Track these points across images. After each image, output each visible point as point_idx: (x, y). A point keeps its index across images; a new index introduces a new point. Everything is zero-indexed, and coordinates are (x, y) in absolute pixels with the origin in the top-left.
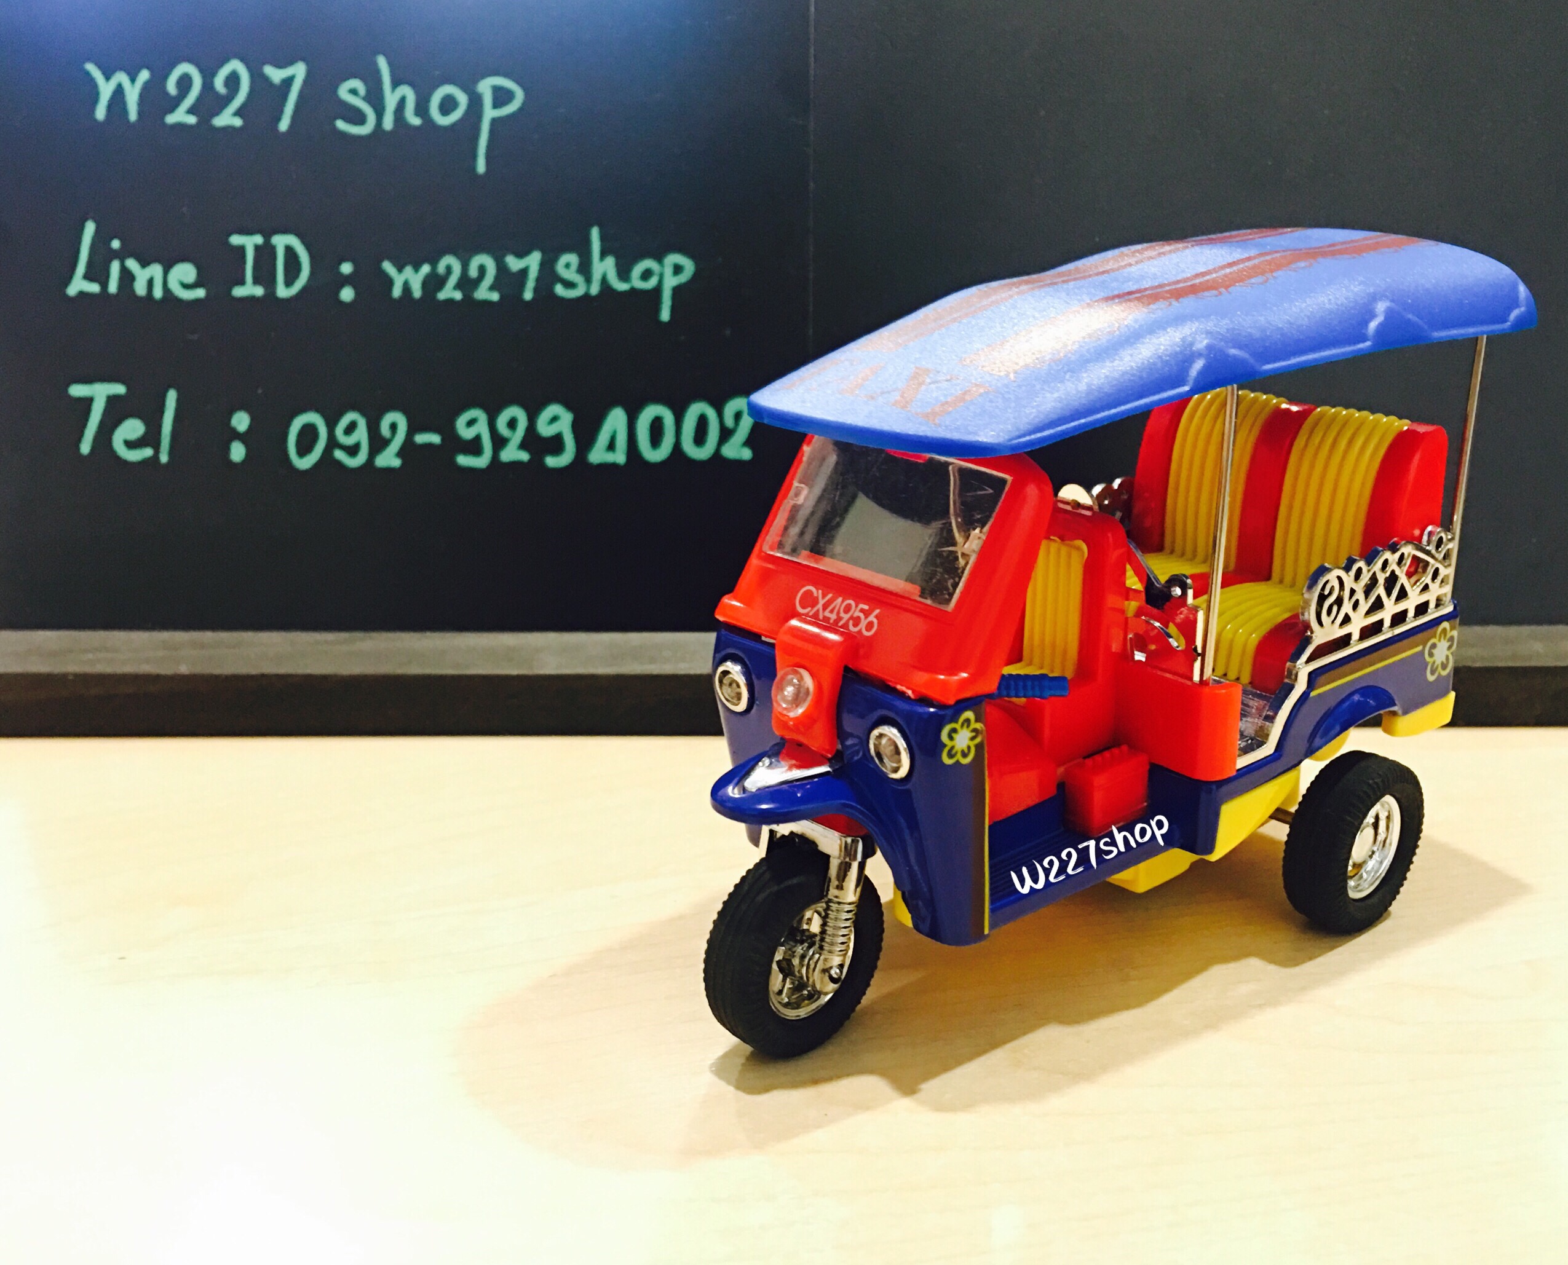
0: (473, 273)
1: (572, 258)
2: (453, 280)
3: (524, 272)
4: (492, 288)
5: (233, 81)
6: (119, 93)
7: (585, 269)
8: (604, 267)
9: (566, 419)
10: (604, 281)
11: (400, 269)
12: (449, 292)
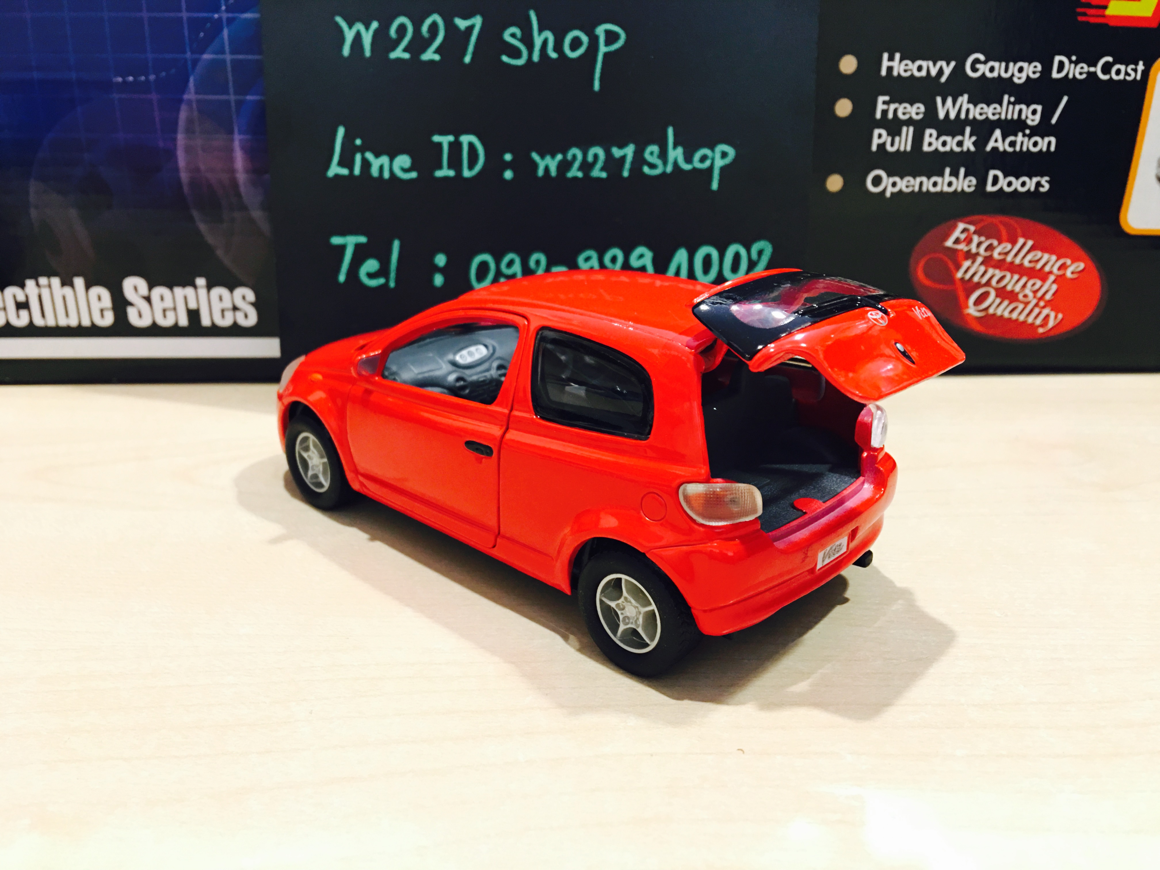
0: (590, 159)
1: (655, 148)
2: (577, 165)
3: (623, 158)
4: (603, 169)
5: (434, 28)
6: (358, 37)
7: (663, 155)
8: (676, 154)
9: (648, 256)
10: (676, 164)
11: (542, 157)
12: (575, 172)
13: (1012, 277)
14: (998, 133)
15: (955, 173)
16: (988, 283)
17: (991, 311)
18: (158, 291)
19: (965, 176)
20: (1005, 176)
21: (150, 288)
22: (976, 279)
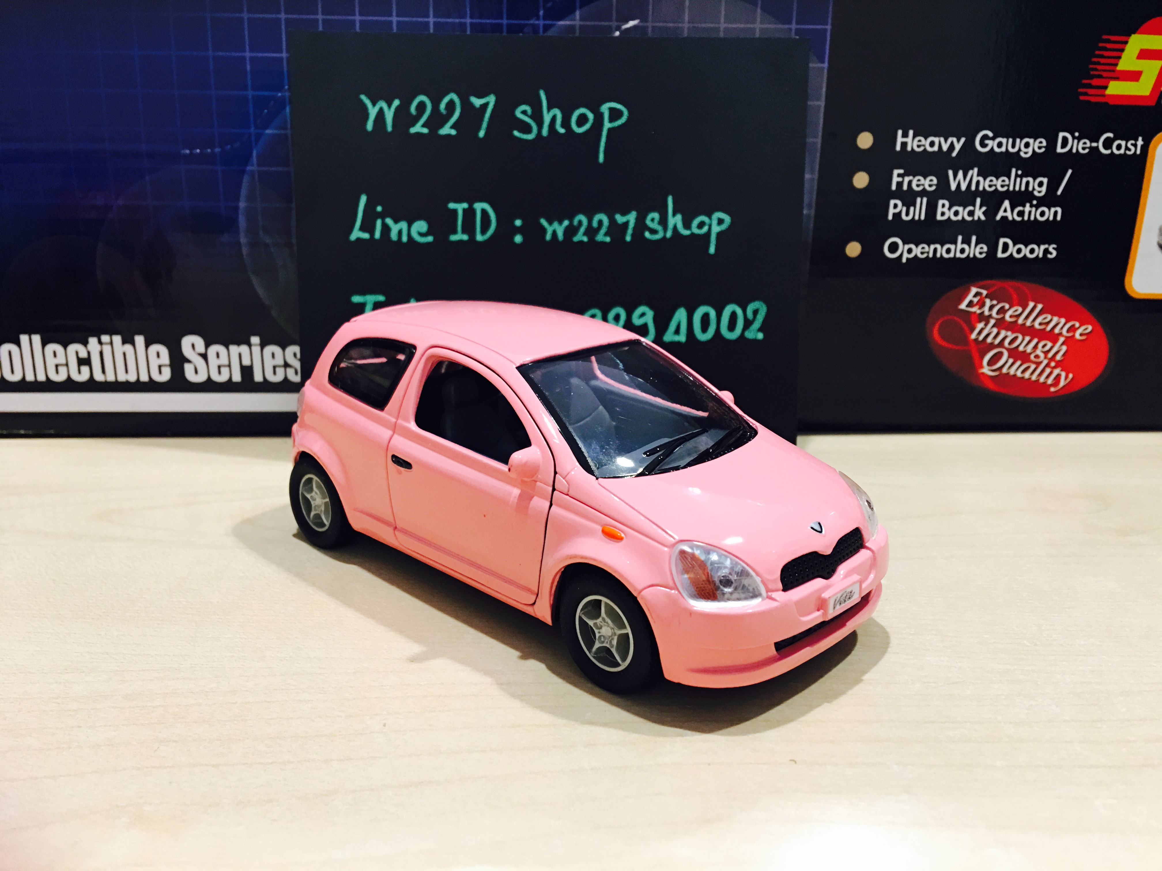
0: (595, 224)
1: (656, 215)
2: (582, 230)
3: (626, 224)
4: (606, 234)
5: (451, 105)
6: (381, 114)
7: (663, 221)
8: (675, 221)
9: (650, 315)
10: (675, 228)
11: (550, 223)
12: (580, 237)
13: (1023, 339)
14: (1006, 204)
15: (967, 241)
16: (1001, 344)
17: (1005, 370)
18: (214, 349)
19: (977, 244)
20: (1015, 244)
21: (207, 346)
22: (989, 340)
